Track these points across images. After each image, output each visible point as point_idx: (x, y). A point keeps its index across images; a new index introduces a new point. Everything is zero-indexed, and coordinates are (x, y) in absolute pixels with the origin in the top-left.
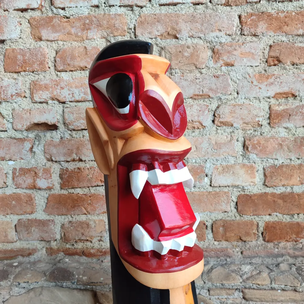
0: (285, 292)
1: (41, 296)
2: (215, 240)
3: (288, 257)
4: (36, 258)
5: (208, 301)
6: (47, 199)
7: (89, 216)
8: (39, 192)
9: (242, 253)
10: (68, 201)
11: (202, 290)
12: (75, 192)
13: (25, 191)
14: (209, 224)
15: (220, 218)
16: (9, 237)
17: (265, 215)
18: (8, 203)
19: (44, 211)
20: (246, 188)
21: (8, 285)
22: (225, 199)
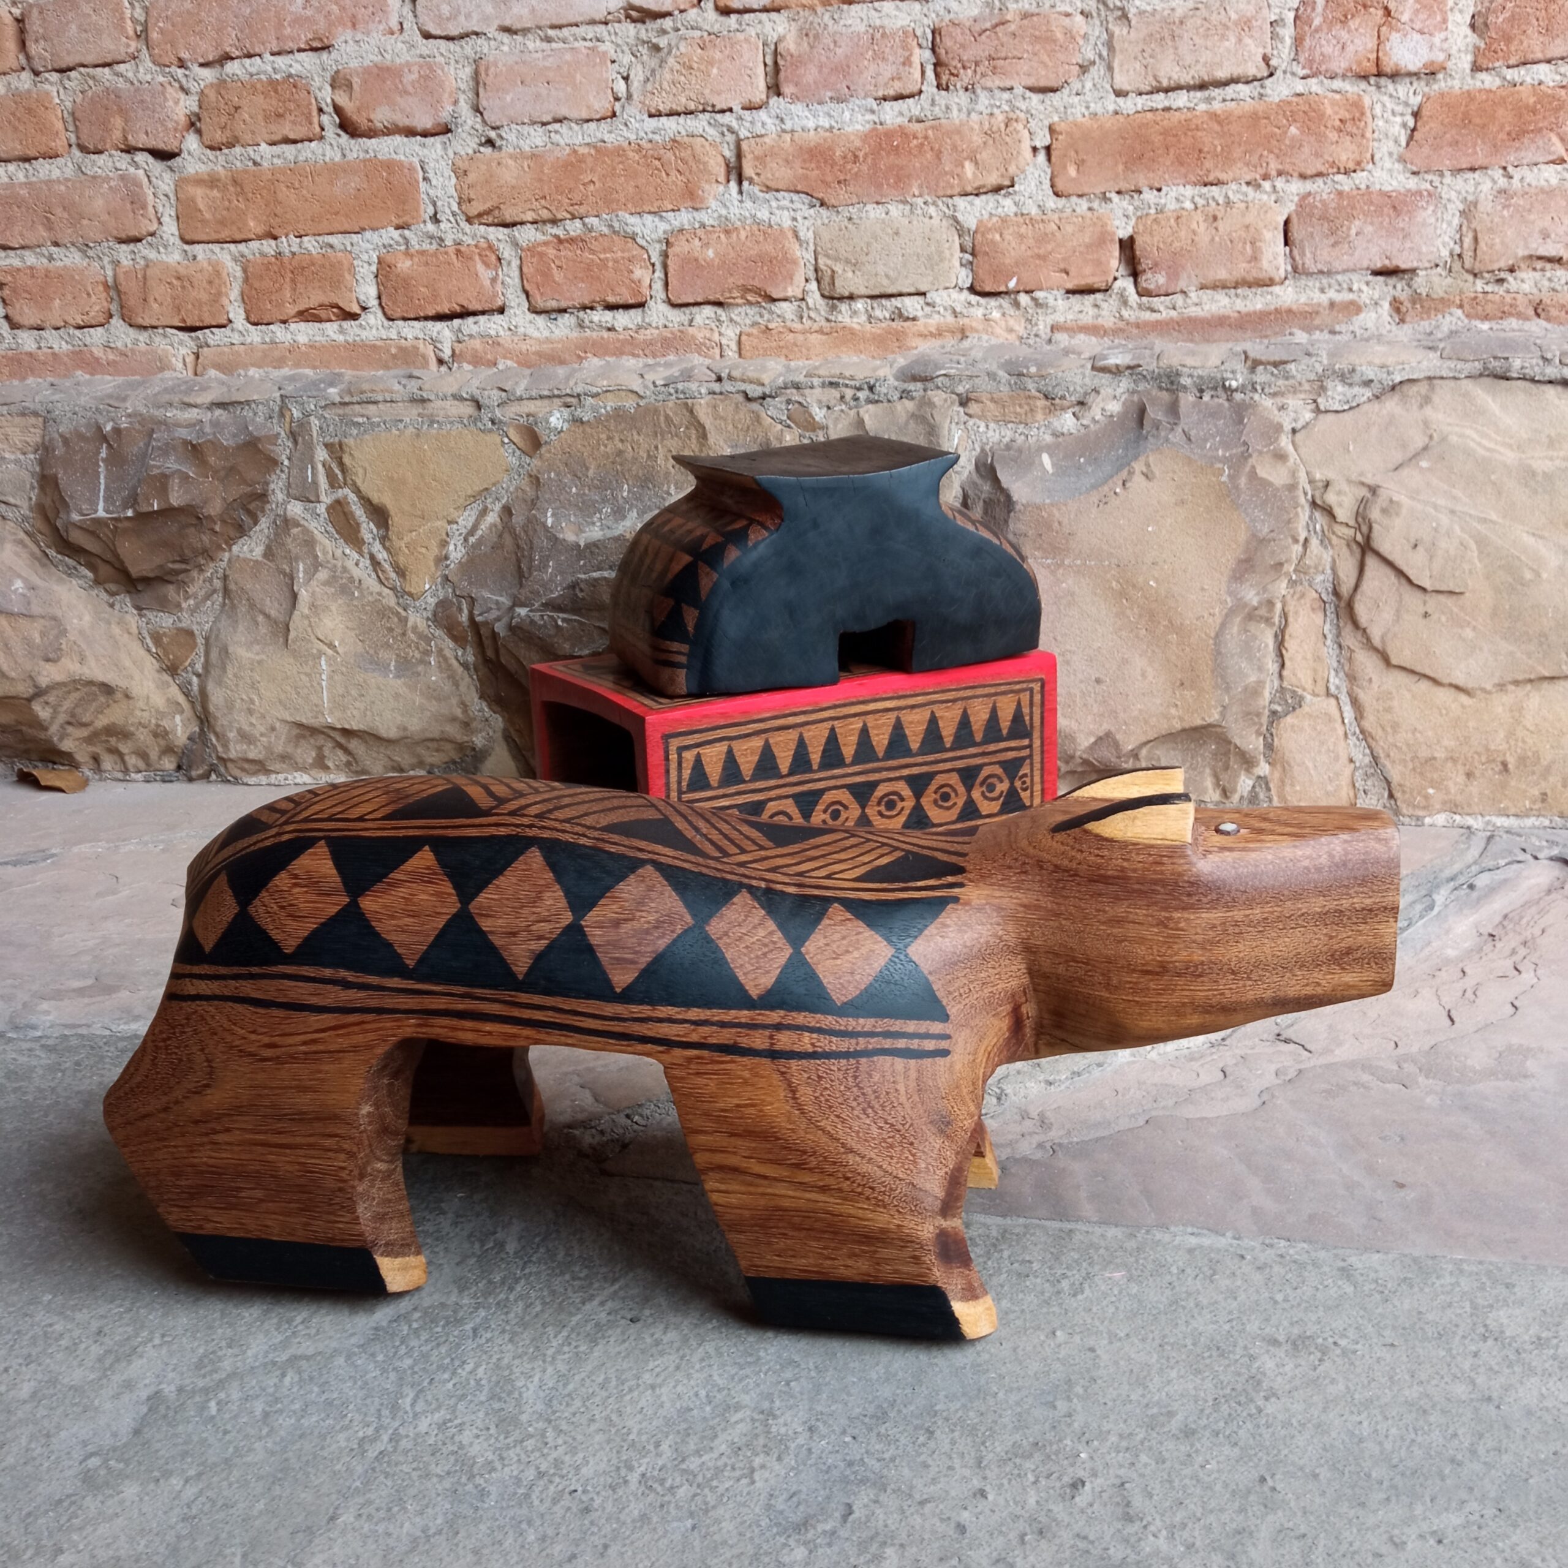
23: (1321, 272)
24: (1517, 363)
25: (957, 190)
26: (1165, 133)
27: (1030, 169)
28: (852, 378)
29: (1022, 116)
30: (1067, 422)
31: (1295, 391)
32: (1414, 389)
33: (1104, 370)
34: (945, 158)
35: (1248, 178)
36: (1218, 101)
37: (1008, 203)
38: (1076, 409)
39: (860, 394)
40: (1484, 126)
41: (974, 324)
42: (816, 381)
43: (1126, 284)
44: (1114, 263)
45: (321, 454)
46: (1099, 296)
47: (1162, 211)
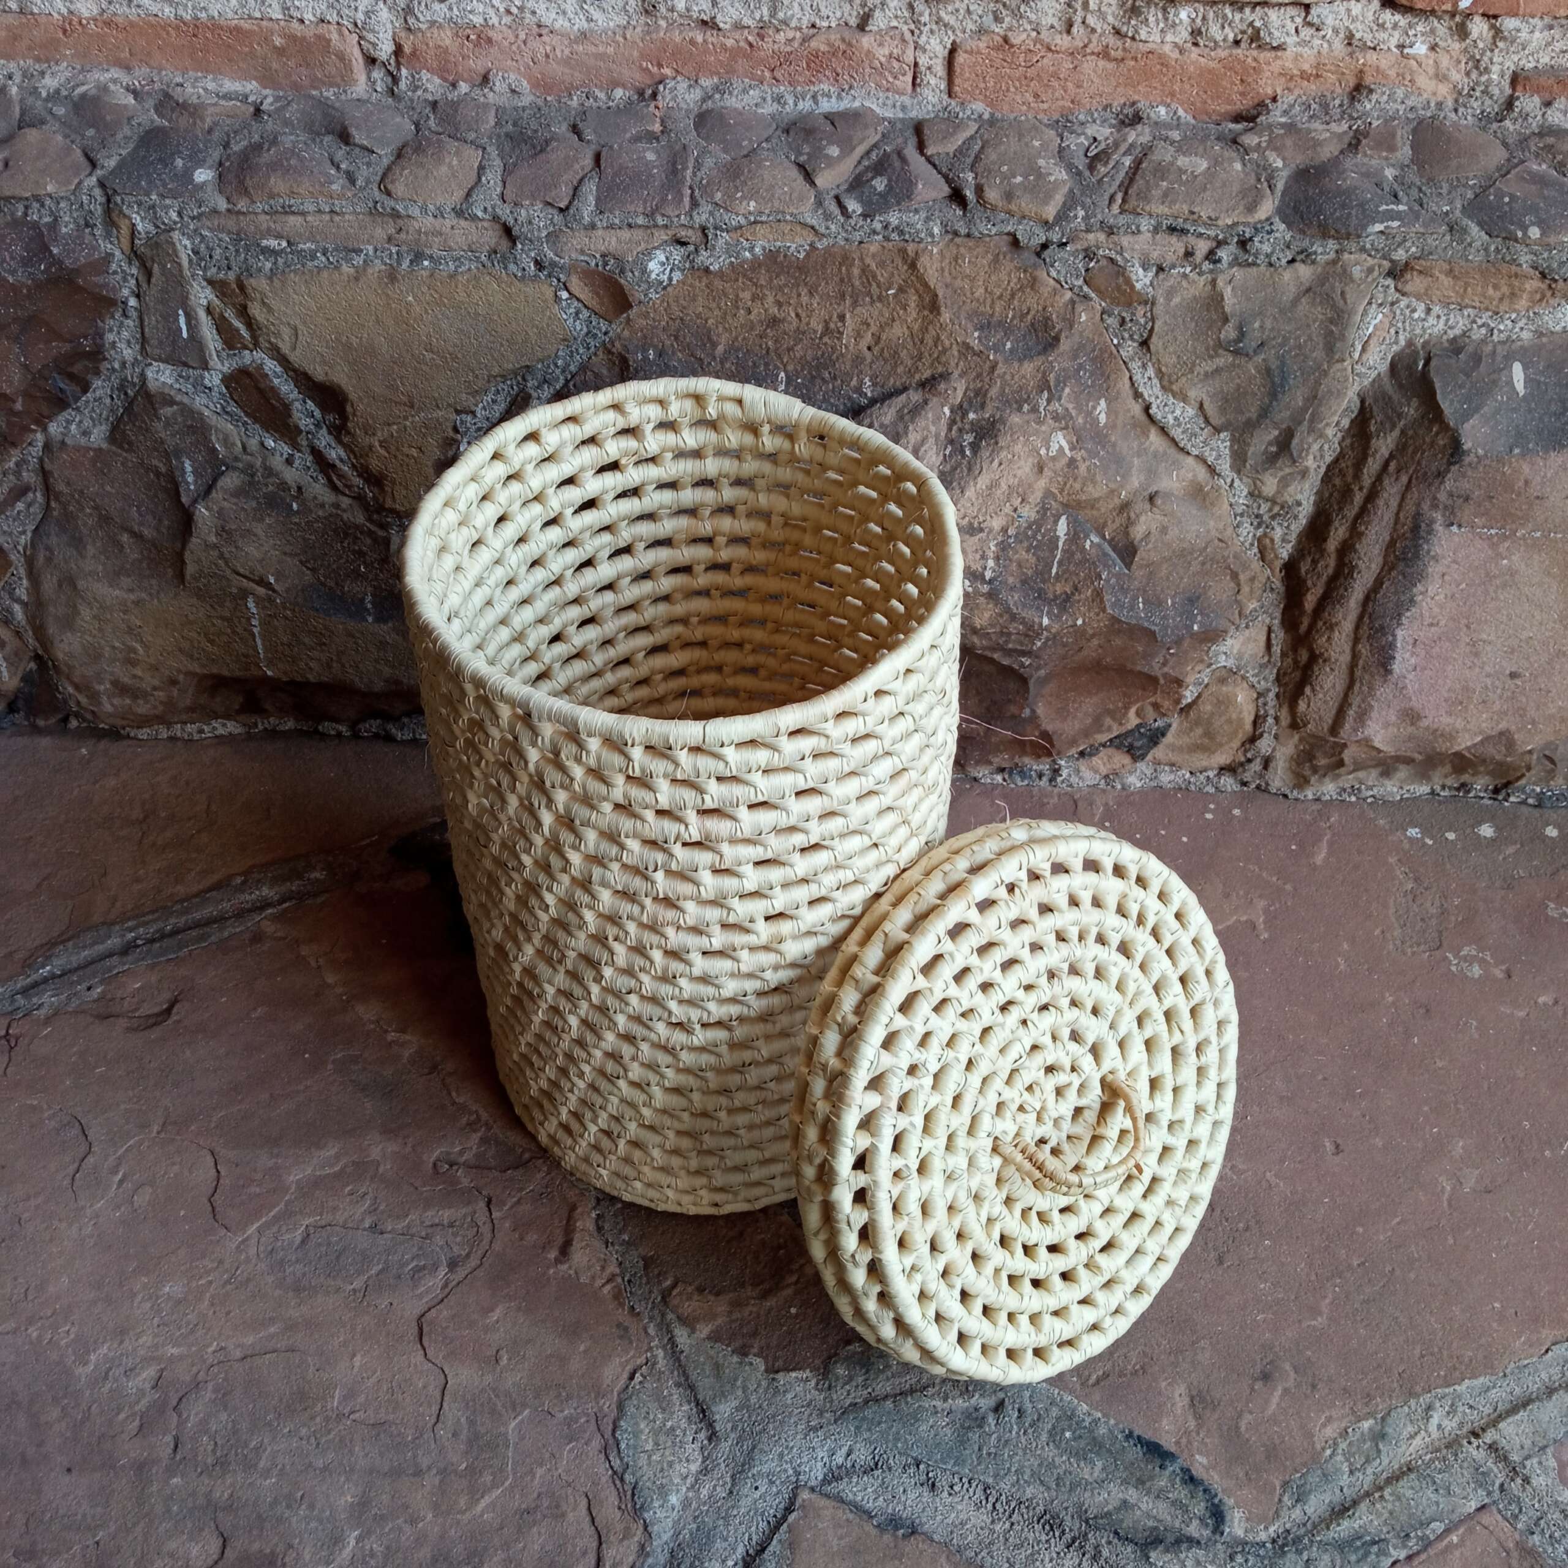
28: (1211, 223)
39: (1221, 253)
42: (1145, 224)
45: (202, 295)
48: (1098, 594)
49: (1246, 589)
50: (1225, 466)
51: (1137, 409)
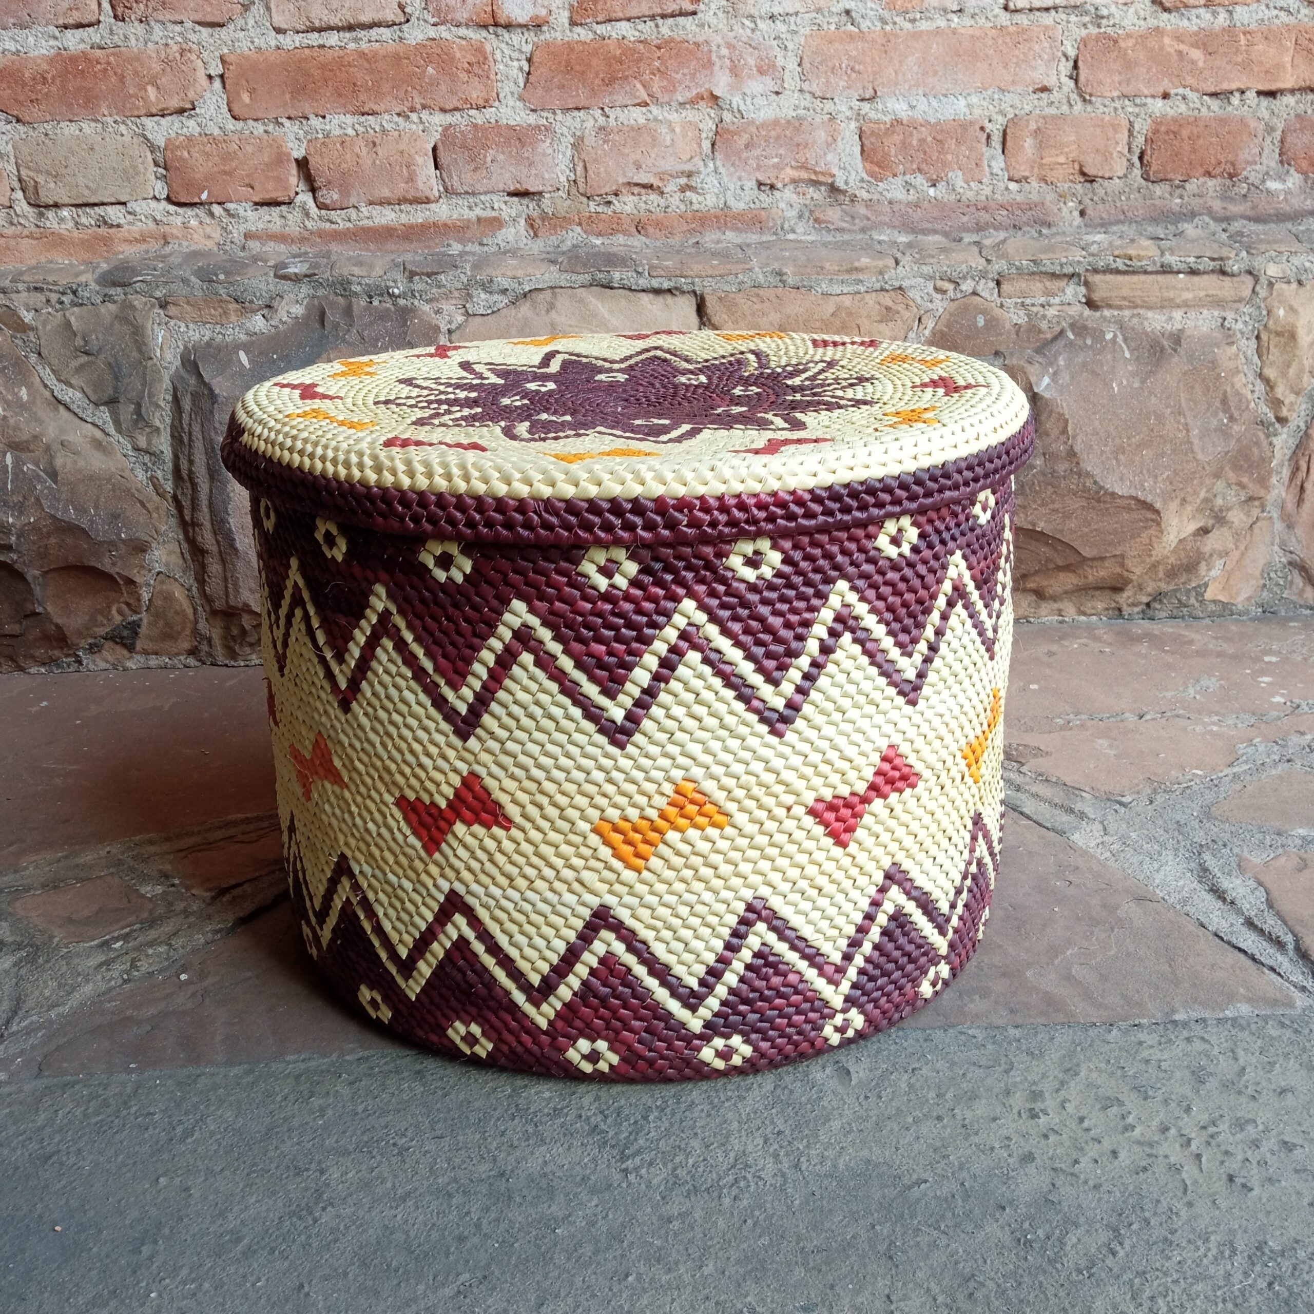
0: (1196, 279)
1: (553, 314)
2: (1010, 179)
3: (1207, 219)
4: (502, 244)
5: (998, 312)
6: (529, 60)
7: (655, 109)
8: (506, 35)
9: (1082, 213)
10: (595, 62)
11: (983, 281)
12: (614, 35)
13: (462, 31)
14: (995, 129)
15: (1027, 108)
16: (420, 185)
17: (1153, 96)
18: (414, 74)
19: (521, 98)
20: (1105, 12)
21: (460, 286)
22: (1043, 49)
23: (467, 193)
24: (617, 275)
25: (143, 112)
26: (323, 67)
27: (208, 95)
28: (55, 283)
29: (195, 47)
30: (258, 323)
31: (447, 296)
32: (541, 296)
33: (285, 277)
34: (128, 80)
35: (398, 110)
36: (366, 41)
37: (191, 123)
38: (265, 311)
39: (64, 299)
40: (583, 73)
41: (175, 231)
42: (21, 286)
43: (306, 198)
44: (293, 180)
46: (284, 208)
47: (327, 136)
48: (38, 499)
49: (155, 515)
50: (111, 429)
51: (47, 394)
